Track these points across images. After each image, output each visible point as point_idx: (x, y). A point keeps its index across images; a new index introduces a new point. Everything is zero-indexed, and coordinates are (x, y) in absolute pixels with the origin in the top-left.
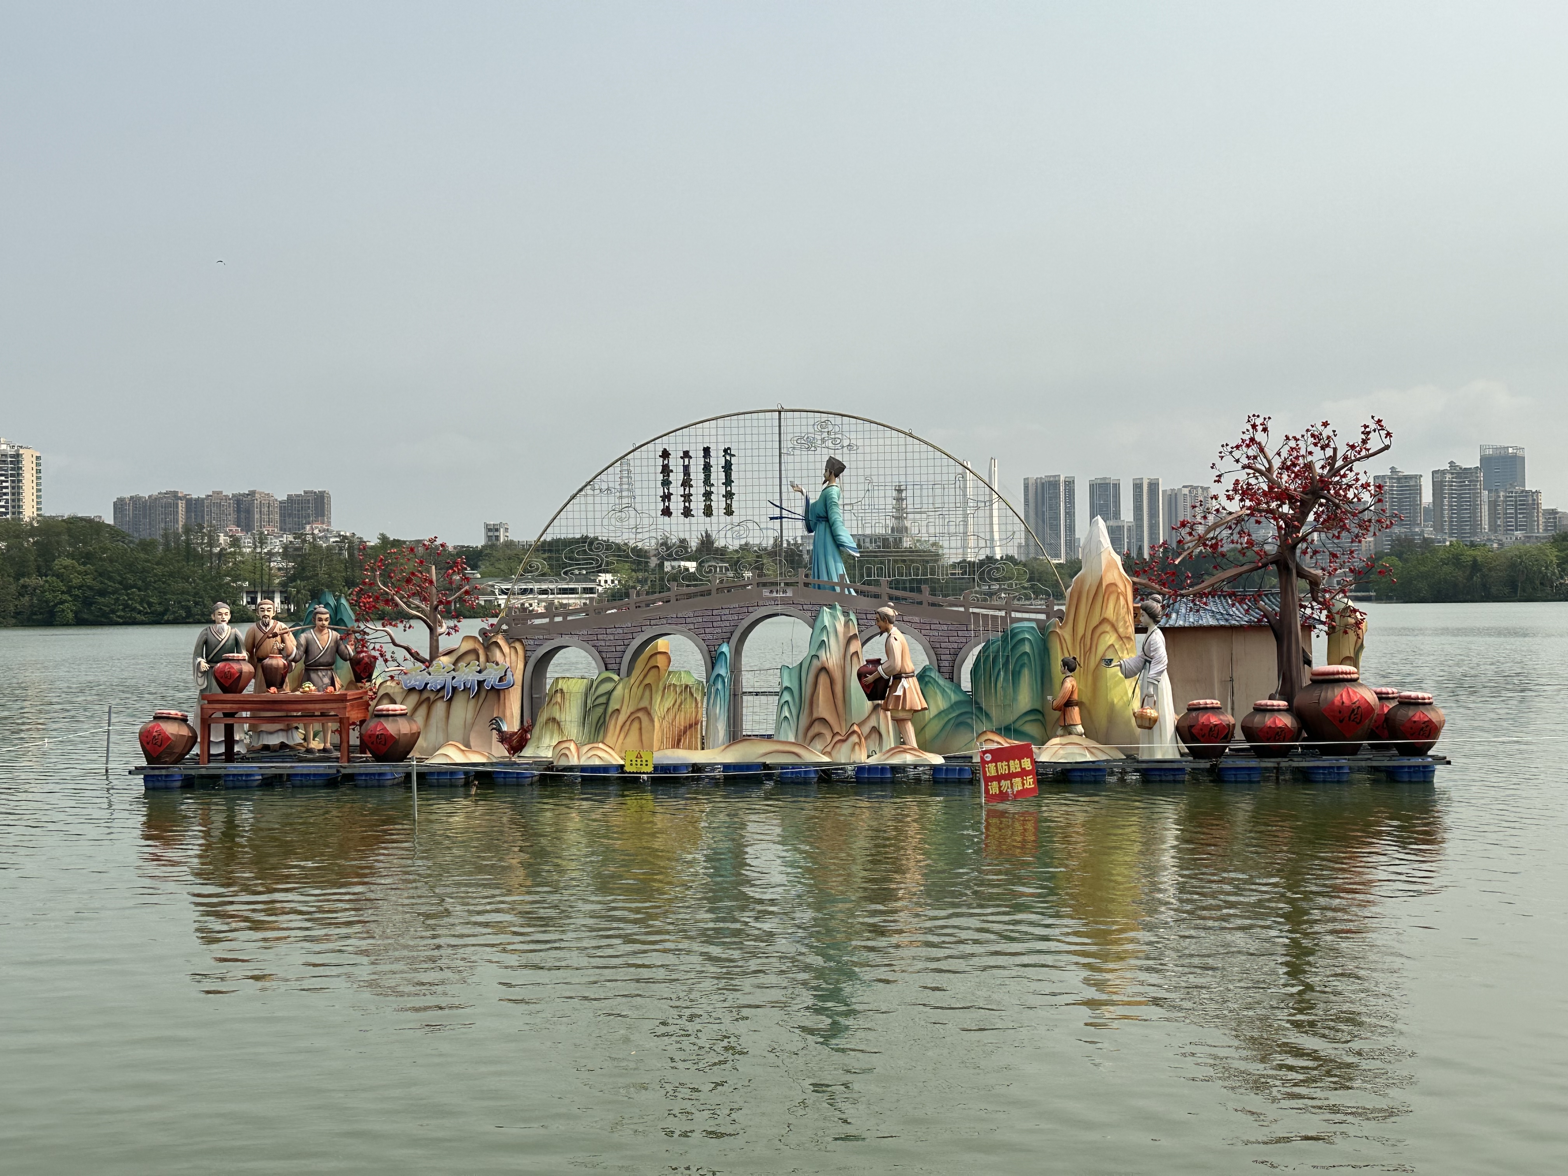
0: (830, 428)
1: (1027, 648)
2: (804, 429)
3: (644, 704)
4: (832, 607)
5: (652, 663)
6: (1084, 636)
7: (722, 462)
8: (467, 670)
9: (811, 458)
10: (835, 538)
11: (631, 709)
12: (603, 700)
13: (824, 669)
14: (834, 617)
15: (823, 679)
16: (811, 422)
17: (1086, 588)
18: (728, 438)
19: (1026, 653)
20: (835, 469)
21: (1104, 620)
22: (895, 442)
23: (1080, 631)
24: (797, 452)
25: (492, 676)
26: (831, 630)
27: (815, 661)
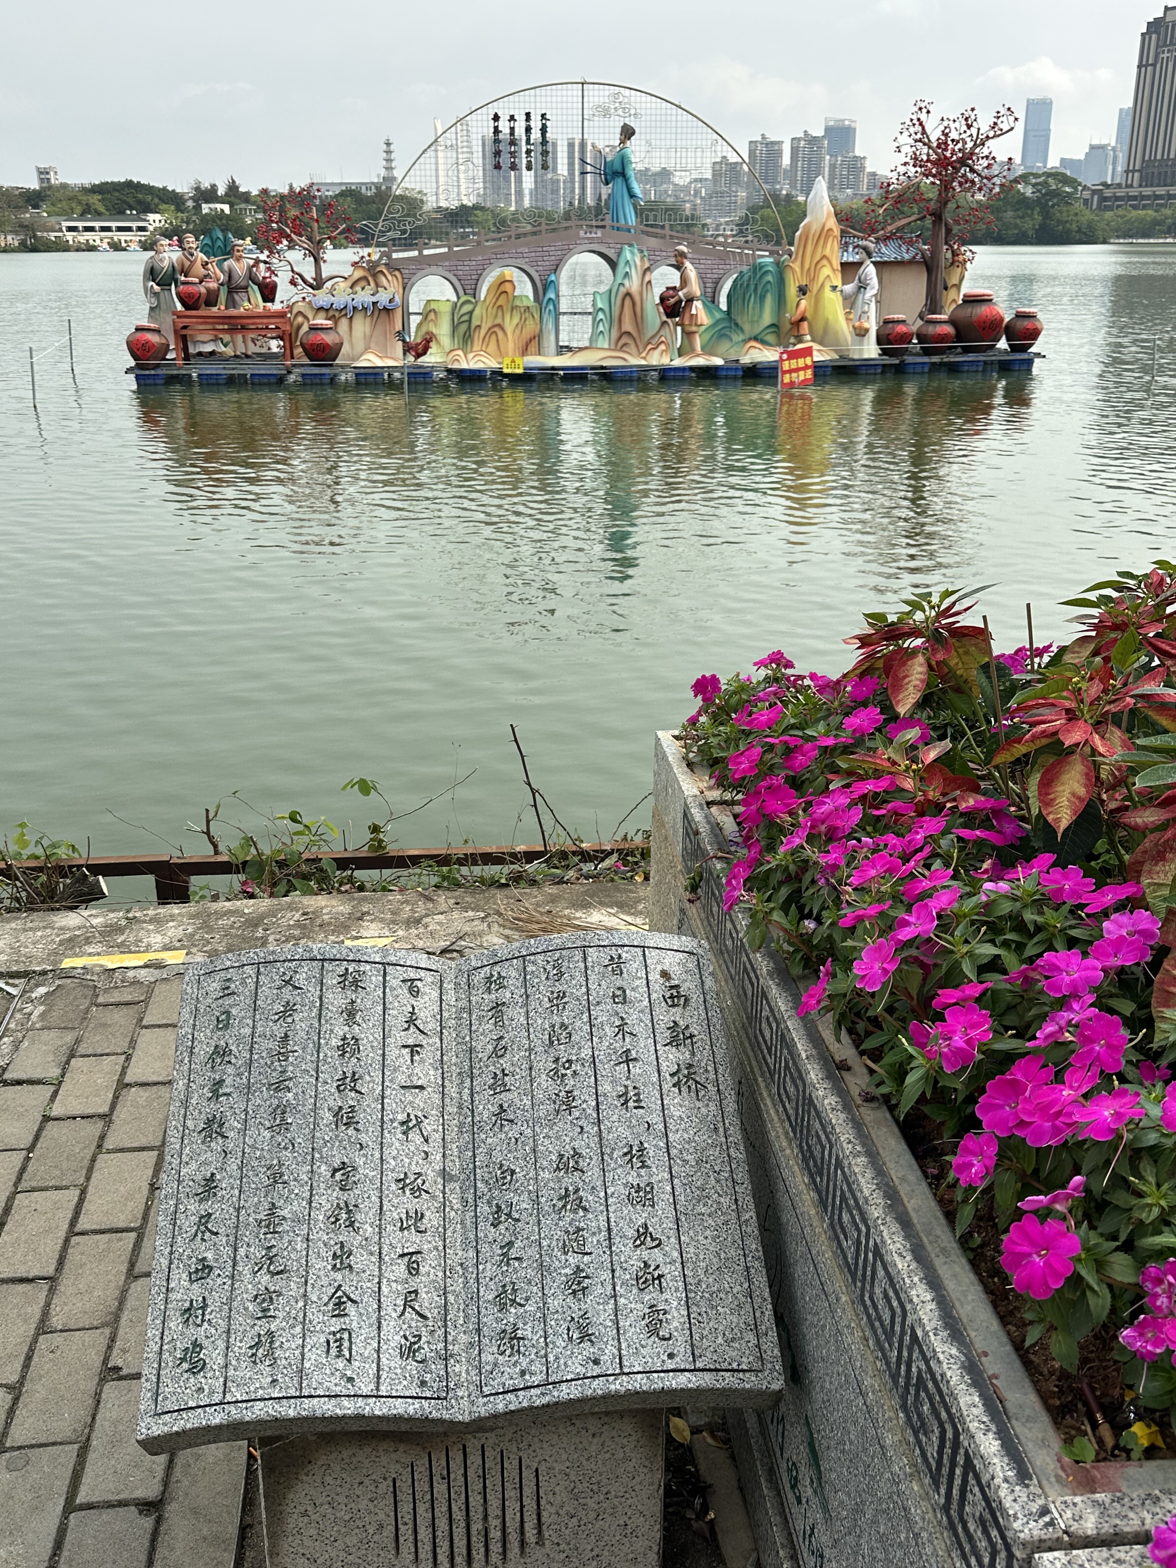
0: (621, 99)
1: (769, 278)
2: (602, 99)
3: (499, 321)
4: (630, 245)
5: (502, 289)
6: (809, 269)
7: (540, 126)
8: (363, 293)
9: (607, 124)
10: (629, 190)
11: (489, 325)
12: (466, 318)
13: (628, 294)
14: (632, 253)
15: (628, 301)
16: (607, 93)
17: (813, 232)
18: (544, 105)
19: (769, 282)
20: (628, 133)
21: (824, 257)
22: (669, 112)
23: (807, 266)
24: (596, 118)
25: (383, 298)
26: (632, 263)
27: (622, 288)
